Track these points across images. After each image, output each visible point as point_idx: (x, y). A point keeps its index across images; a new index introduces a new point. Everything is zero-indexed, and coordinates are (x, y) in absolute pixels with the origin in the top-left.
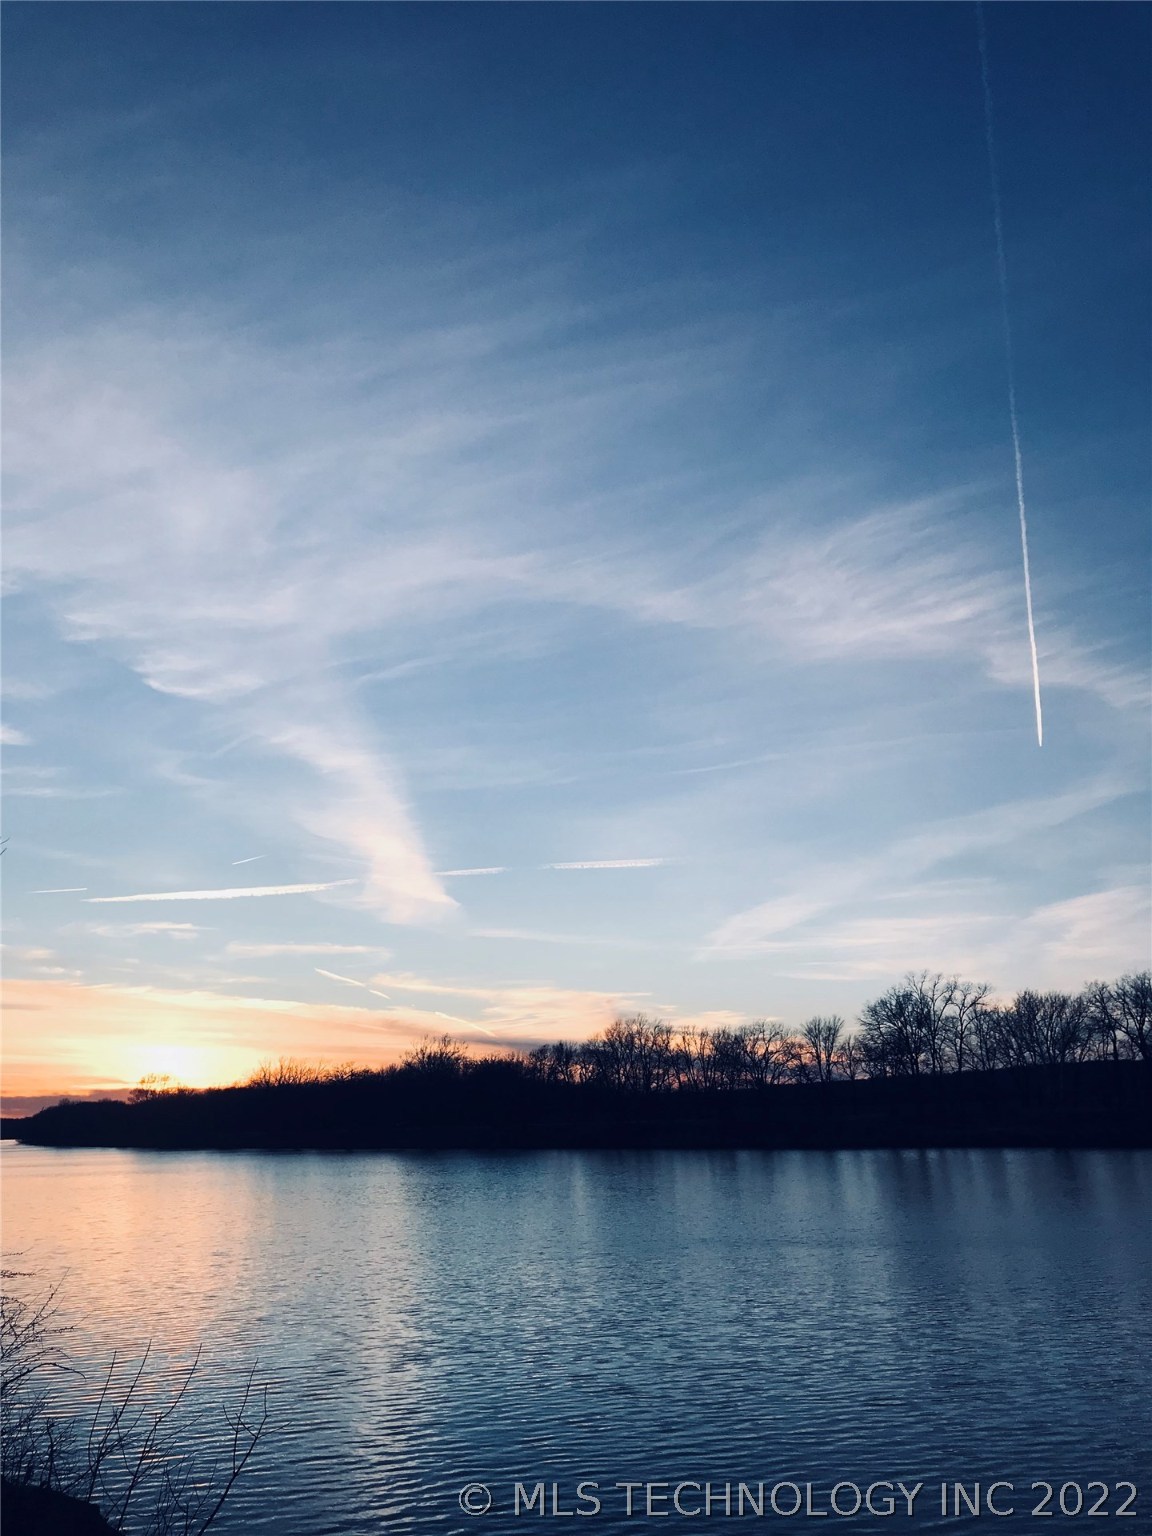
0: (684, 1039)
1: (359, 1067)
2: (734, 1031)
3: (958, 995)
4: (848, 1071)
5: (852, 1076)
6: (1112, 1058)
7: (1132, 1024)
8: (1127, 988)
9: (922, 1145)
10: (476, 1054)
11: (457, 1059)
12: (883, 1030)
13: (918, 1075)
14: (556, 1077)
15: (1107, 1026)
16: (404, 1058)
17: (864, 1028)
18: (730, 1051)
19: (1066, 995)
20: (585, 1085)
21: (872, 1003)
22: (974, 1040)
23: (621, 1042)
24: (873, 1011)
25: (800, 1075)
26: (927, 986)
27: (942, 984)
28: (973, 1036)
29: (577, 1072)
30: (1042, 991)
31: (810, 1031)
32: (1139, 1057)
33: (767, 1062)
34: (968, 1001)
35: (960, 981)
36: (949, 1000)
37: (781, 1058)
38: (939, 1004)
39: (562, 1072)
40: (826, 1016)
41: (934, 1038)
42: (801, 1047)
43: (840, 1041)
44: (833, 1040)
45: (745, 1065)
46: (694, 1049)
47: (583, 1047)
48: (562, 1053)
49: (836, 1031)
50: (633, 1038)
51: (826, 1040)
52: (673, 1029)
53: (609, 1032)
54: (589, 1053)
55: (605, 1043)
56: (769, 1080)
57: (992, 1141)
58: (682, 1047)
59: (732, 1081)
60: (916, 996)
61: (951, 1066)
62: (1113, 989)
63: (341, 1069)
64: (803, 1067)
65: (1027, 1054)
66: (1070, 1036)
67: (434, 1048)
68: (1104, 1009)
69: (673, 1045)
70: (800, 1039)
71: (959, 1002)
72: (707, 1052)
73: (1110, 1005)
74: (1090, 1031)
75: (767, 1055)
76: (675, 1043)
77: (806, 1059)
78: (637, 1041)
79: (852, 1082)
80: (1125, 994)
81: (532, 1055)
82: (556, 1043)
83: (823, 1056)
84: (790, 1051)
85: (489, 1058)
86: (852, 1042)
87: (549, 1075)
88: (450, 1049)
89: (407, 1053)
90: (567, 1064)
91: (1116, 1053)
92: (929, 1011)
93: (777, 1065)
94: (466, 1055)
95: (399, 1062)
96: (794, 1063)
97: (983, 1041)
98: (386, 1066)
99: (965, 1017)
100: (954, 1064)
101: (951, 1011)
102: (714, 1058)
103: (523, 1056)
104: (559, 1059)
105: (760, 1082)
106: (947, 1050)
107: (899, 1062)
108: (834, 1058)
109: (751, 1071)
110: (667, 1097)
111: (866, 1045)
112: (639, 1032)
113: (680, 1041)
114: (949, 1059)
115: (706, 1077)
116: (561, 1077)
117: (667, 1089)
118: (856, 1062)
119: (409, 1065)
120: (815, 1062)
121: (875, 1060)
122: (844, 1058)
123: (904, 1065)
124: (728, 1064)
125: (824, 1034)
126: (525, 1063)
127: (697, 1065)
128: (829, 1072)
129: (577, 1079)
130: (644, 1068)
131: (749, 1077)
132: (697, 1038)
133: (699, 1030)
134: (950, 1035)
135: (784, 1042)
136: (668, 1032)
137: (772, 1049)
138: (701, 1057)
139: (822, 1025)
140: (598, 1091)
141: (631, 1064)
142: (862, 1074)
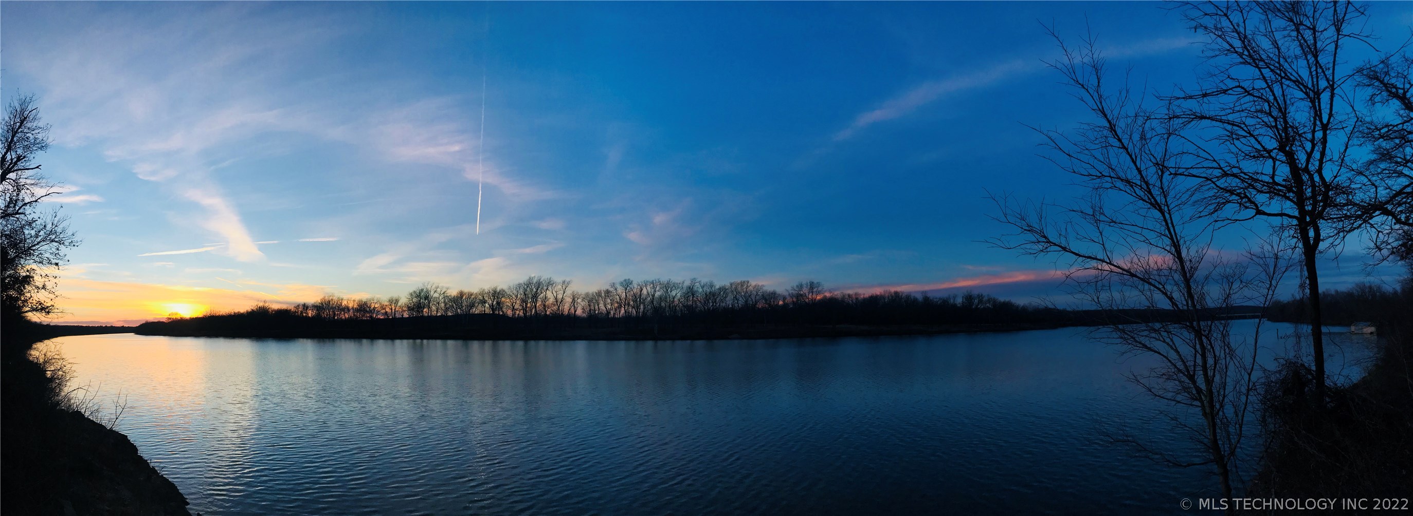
0: (348, 302)
1: (236, 311)
2: (364, 300)
3: (439, 290)
4: (401, 314)
5: (403, 315)
6: (483, 312)
7: (490, 302)
8: (491, 290)
9: (422, 338)
10: (275, 307)
11: (269, 308)
12: (413, 300)
13: (423, 316)
14: (303, 315)
15: (484, 302)
16: (251, 308)
17: (407, 299)
18: (363, 307)
19: (472, 292)
20: (313, 317)
21: (411, 292)
22: (443, 305)
23: (325, 303)
24: (411, 294)
25: (385, 315)
26: (429, 287)
27: (434, 287)
28: (442, 304)
29: (310, 313)
30: (466, 290)
31: (390, 301)
32: (491, 312)
33: (374, 310)
34: (442, 293)
35: (440, 285)
36: (435, 292)
37: (379, 309)
38: (432, 293)
39: (305, 313)
40: (395, 295)
41: (430, 304)
42: (386, 306)
43: (399, 304)
44: (397, 303)
45: (367, 311)
46: (351, 306)
47: (312, 305)
48: (305, 307)
49: (398, 301)
50: (329, 302)
51: (395, 303)
52: (344, 298)
53: (321, 300)
54: (314, 306)
55: (320, 303)
56: (374, 316)
57: (444, 337)
58: (347, 305)
59: (363, 316)
60: (425, 290)
61: (434, 313)
62: (486, 291)
63: (230, 311)
64: (386, 312)
65: (459, 310)
66: (472, 305)
67: (261, 304)
68: (483, 297)
69: (343, 304)
70: (387, 304)
71: (439, 293)
72: (355, 306)
73: (485, 296)
74: (479, 303)
75: (375, 308)
76: (344, 303)
77: (388, 310)
78: (331, 303)
79: (402, 318)
80: (490, 292)
81: (295, 307)
82: (303, 303)
83: (393, 309)
84: (383, 307)
85: (280, 308)
86: (403, 304)
87: (301, 314)
88: (266, 305)
89: (252, 306)
90: (307, 310)
91: (485, 311)
92: (429, 295)
93: (378, 312)
94: (272, 307)
95: (249, 310)
96: (383, 311)
97: (445, 305)
98: (245, 311)
99: (440, 298)
100: (435, 312)
101: (436, 295)
102: (357, 308)
103: (292, 308)
104: (304, 309)
105: (371, 317)
106: (434, 308)
107: (418, 311)
108: (397, 310)
109: (369, 313)
110: (341, 321)
111: (408, 306)
112: (332, 300)
113: (346, 303)
114: (434, 310)
115: (354, 315)
116: (304, 315)
117: (341, 318)
118: (404, 311)
119: (253, 310)
120: (390, 311)
121: (410, 310)
122: (400, 310)
123: (419, 312)
124: (362, 311)
125: (394, 302)
126: (292, 310)
127: (351, 311)
128: (395, 314)
129: (310, 315)
130: (333, 312)
131: (368, 315)
132: (352, 302)
133: (353, 299)
134: (435, 303)
135: (380, 304)
136: (342, 300)
137: (376, 306)
138: (353, 308)
139: (394, 299)
140: (317, 319)
141: (329, 311)
142: (406, 315)
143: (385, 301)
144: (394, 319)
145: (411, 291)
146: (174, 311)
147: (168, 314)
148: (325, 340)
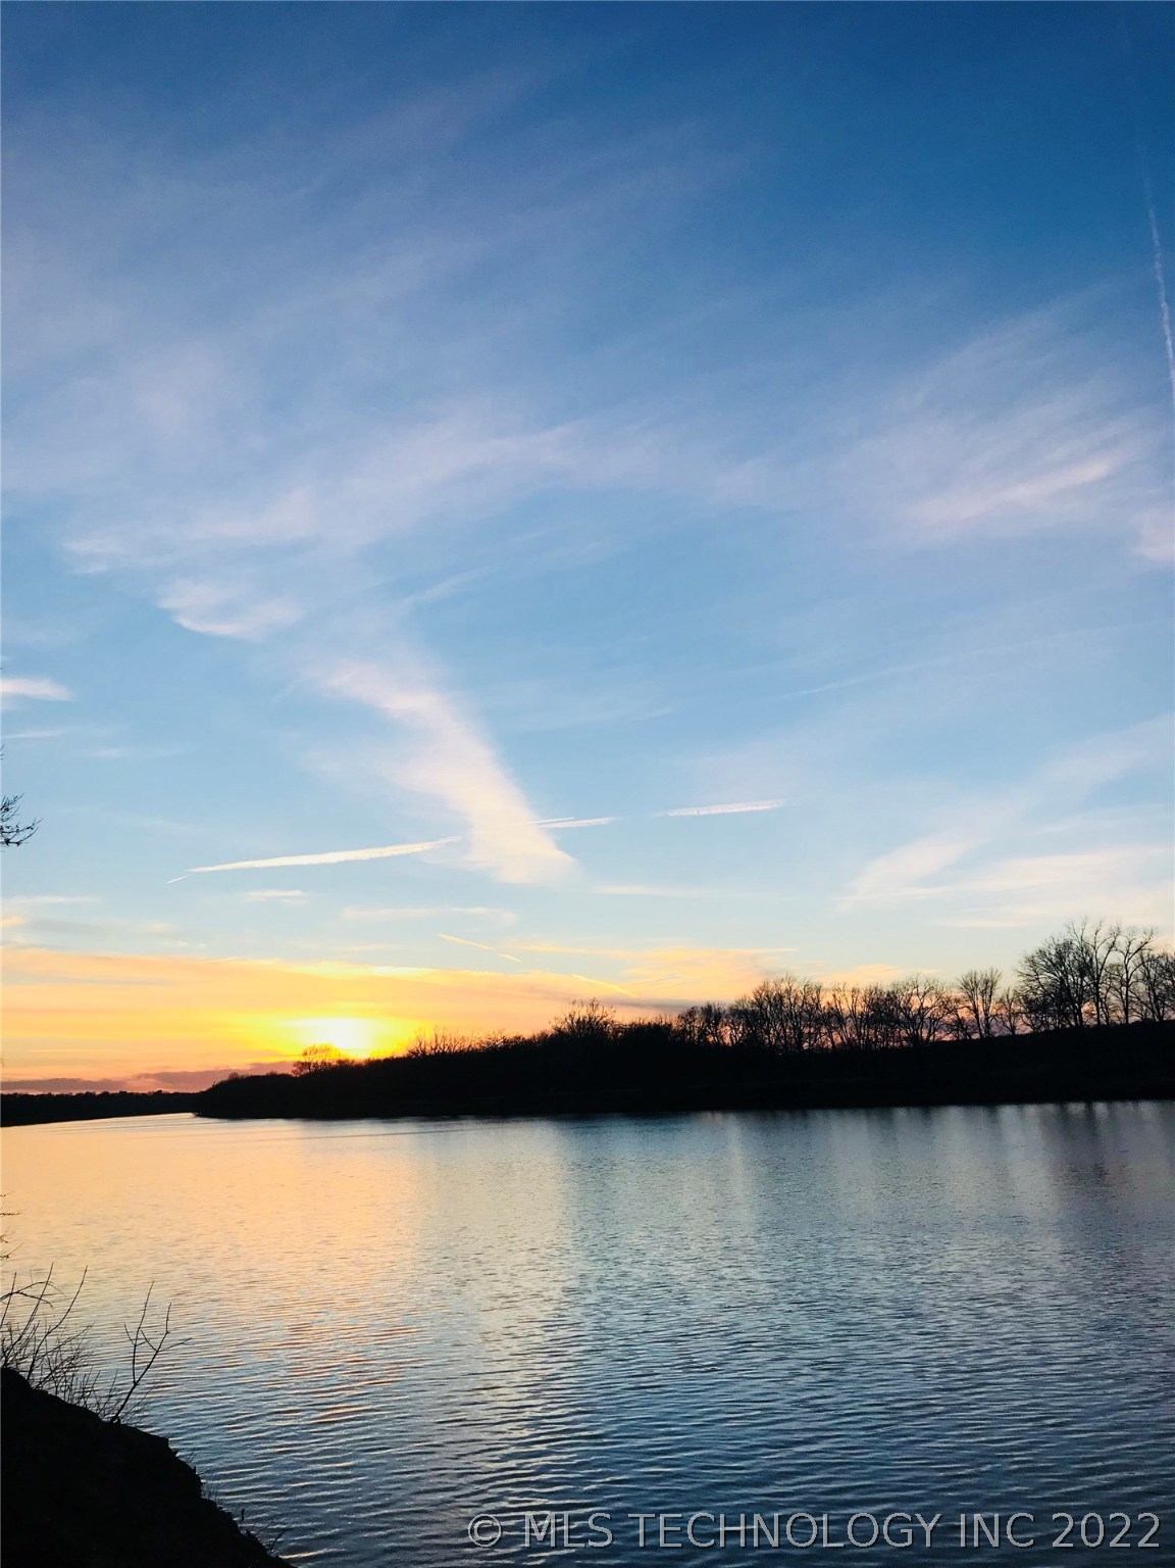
0: (834, 996)
1: (510, 1034)
2: (886, 987)
3: (1122, 941)
4: (1008, 1024)
5: (1013, 1028)
9: (1089, 1098)
10: (625, 1017)
11: (606, 1023)
12: (1042, 981)
13: (1081, 1026)
14: (706, 1040)
16: (554, 1023)
17: (1022, 979)
18: (884, 1010)
20: (737, 1047)
21: (1031, 954)
22: (1142, 987)
23: (769, 1002)
24: (1032, 962)
25: (957, 1030)
26: (1089, 936)
27: (1102, 935)
28: (1140, 983)
29: (728, 1035)
31: (966, 985)
33: (922, 1018)
34: (1133, 948)
35: (1125, 929)
36: (1112, 947)
37: (937, 1012)
38: (1101, 952)
39: (712, 1033)
40: (982, 969)
41: (1098, 988)
42: (957, 1001)
43: (998, 993)
44: (991, 992)
45: (898, 1022)
46: (845, 1007)
47: (731, 1009)
48: (712, 1015)
49: (994, 984)
50: (781, 997)
51: (983, 993)
52: (825, 986)
53: (757, 993)
54: (739, 1014)
55: (753, 1003)
56: (925, 1035)
58: (833, 1005)
59: (886, 1037)
60: (1076, 944)
61: (1117, 1016)
63: (493, 1036)
64: (960, 1022)
67: (582, 1013)
69: (823, 1004)
70: (960, 994)
71: (1123, 948)
72: (859, 1009)
75: (922, 1010)
76: (826, 1000)
77: (963, 1013)
78: (786, 1000)
79: (1014, 1039)
81: (681, 1017)
82: (704, 1005)
83: (981, 1009)
84: (947, 1006)
85: (637, 1022)
86: (1011, 994)
87: (699, 1038)
88: (598, 1013)
89: (556, 1019)
90: (716, 1024)
92: (1091, 960)
93: (934, 1020)
94: (614, 1019)
95: (549, 1030)
96: (952, 1017)
97: (1152, 986)
98: (538, 1034)
99: (1131, 965)
100: (1121, 1014)
101: (1115, 958)
102: (867, 1015)
103: (672, 1019)
104: (708, 1021)
105: (916, 1038)
106: (1113, 999)
107: (1061, 1012)
108: (992, 1011)
109: (906, 1028)
110: (820, 1054)
111: (1025, 997)
112: (788, 991)
113: (830, 999)
114: (1114, 1008)
115: (859, 1034)
116: (711, 1039)
117: (820, 1048)
118: (1016, 1014)
119: (559, 1030)
120: (973, 1016)
121: (1036, 1012)
122: (1003, 1011)
123: (1066, 1015)
124: (882, 1021)
125: (981, 987)
126: (674, 1026)
127: (850, 1023)
128: (988, 1026)
129: (727, 1040)
130: (795, 1028)
131: (903, 1033)
132: (849, 995)
133: (849, 987)
134: (1115, 983)
135: (939, 996)
136: (818, 990)
137: (927, 1004)
138: (853, 1014)
139: (978, 978)
140: (750, 1050)
141: (782, 1024)
142: (1023, 1027)
143: (953, 986)
144: (988, 1041)
145: (1031, 951)
146: (319, 1043)
147: (302, 1051)
148: (779, 1113)
